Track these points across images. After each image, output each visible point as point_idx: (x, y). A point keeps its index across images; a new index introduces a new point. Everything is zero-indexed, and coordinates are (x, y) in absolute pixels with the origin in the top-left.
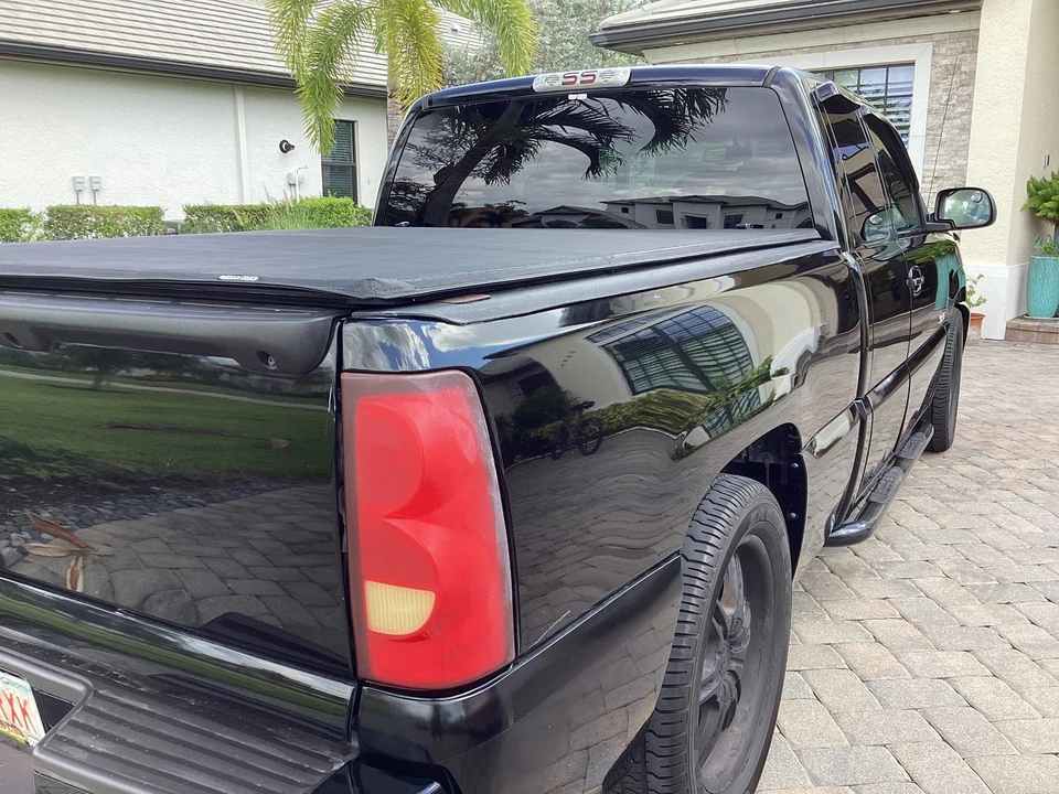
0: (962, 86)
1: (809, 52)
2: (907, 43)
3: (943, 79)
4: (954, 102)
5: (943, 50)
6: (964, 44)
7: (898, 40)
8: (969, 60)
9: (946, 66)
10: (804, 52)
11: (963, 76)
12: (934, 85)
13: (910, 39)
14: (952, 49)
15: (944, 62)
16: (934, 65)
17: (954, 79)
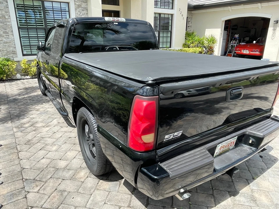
0: (82, 10)
3: (78, 8)
4: (81, 14)
11: (82, 8)
12: (76, 9)
15: (77, 4)
16: (75, 4)
17: (80, 8)
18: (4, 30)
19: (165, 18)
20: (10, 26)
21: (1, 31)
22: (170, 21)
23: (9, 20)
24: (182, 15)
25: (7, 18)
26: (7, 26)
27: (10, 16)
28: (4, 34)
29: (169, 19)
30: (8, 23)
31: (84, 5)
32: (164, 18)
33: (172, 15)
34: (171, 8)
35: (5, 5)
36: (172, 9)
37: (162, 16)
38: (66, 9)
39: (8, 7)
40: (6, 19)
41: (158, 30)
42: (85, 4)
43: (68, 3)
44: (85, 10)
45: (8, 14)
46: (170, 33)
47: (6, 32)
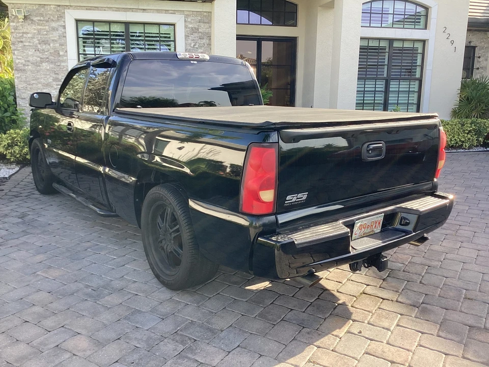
0: (200, 39)
1: (116, 11)
2: (171, 13)
3: (191, 34)
4: (197, 46)
5: (189, 20)
6: (200, 18)
7: (167, 11)
8: (202, 26)
9: (192, 28)
10: (113, 10)
11: (200, 34)
12: (187, 37)
13: (173, 12)
14: (194, 20)
15: (191, 26)
16: (186, 27)
17: (196, 35)
18: (54, 76)
19: (405, 50)
20: (65, 69)
21: (51, 76)
22: (419, 57)
23: (65, 58)
24: (452, 42)
25: (62, 56)
26: (60, 68)
27: (66, 52)
28: (54, 83)
29: (417, 50)
30: (63, 64)
31: (203, 28)
32: (402, 50)
33: (424, 42)
34: (421, 27)
35: (61, 33)
36: (426, 28)
37: (396, 44)
38: (170, 38)
39: (65, 37)
40: (60, 56)
41: (385, 76)
42: (207, 26)
43: (174, 25)
44: (205, 37)
45: (63, 47)
46: (417, 83)
47: (58, 78)
